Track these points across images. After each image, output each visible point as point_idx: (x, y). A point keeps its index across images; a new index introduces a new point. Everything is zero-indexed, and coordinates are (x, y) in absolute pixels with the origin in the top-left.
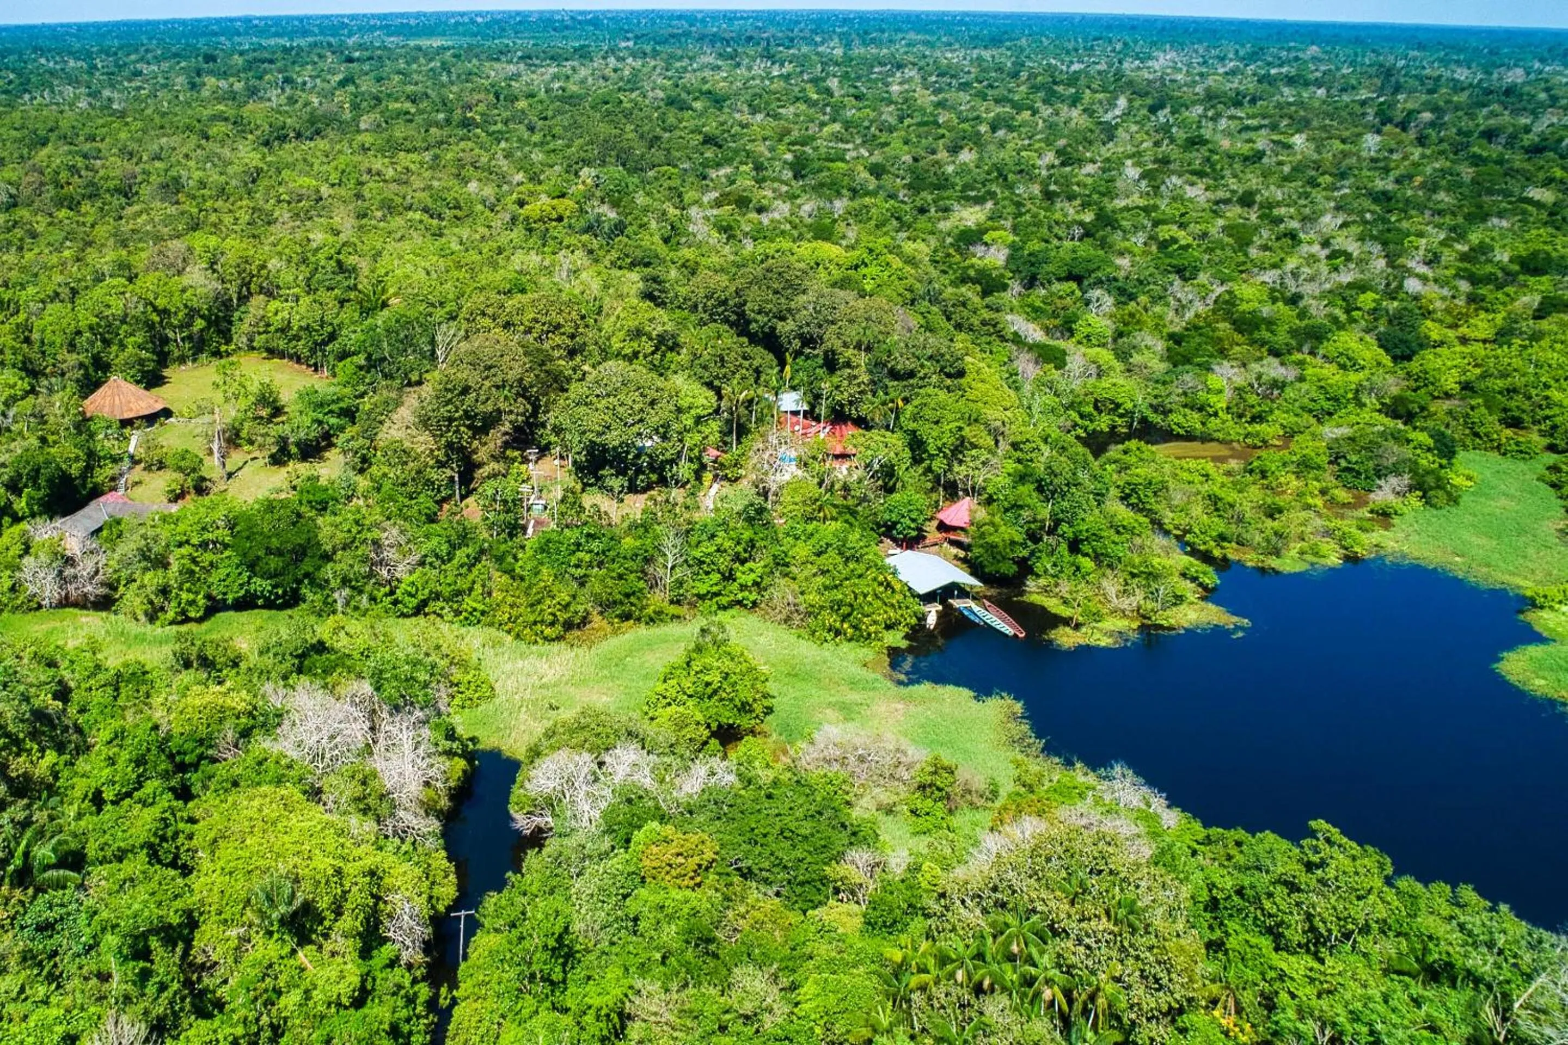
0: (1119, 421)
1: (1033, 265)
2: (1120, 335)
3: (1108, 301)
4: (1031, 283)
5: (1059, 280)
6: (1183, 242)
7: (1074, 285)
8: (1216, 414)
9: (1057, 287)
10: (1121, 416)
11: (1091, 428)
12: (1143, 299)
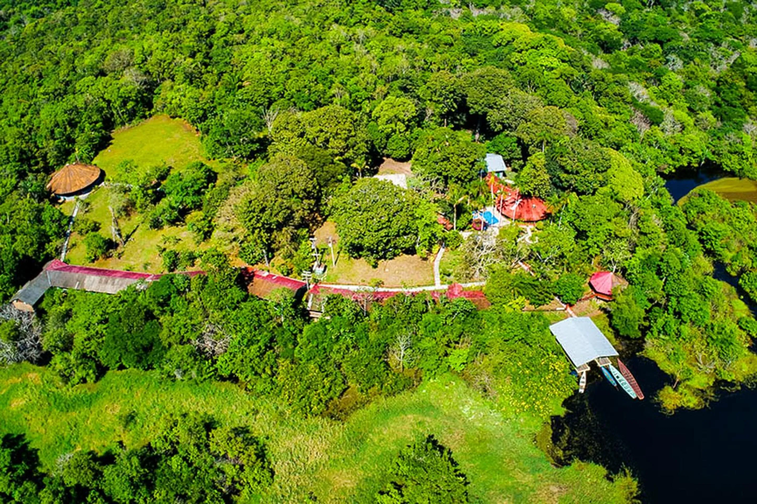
0: (694, 160)
1: (635, 30)
2: (687, 87)
3: (679, 63)
4: (634, 41)
5: (650, 41)
6: (708, 13)
7: (658, 46)
8: (747, 159)
9: (649, 45)
10: (694, 158)
11: (678, 166)
12: (697, 60)
